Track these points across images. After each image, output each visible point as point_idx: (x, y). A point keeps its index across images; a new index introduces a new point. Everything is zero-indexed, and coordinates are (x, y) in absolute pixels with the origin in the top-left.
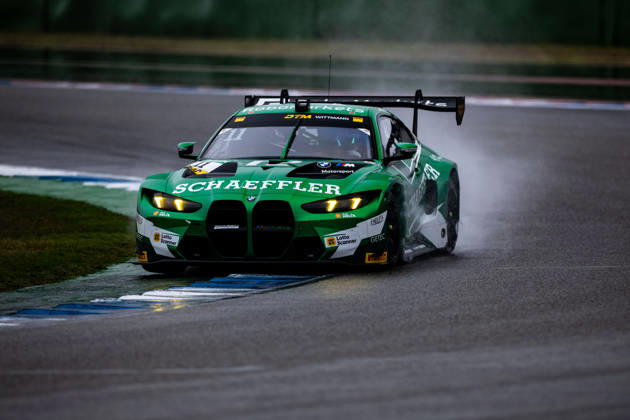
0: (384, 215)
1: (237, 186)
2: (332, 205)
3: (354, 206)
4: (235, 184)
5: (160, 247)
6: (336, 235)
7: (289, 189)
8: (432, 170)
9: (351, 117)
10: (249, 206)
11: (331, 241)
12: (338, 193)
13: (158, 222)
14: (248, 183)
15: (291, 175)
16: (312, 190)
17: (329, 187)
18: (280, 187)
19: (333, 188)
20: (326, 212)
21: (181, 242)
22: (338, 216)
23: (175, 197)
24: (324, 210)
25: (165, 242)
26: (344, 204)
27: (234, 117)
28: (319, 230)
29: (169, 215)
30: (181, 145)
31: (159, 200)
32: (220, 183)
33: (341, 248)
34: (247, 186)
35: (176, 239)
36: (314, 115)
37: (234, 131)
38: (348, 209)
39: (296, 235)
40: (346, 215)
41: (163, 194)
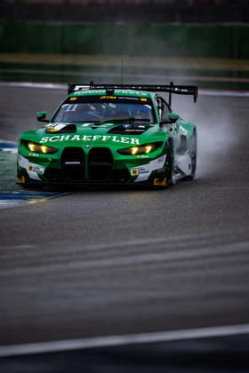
0: (165, 156)
1: (78, 139)
2: (135, 150)
3: (148, 151)
4: (77, 137)
5: (33, 174)
6: (137, 168)
7: (109, 141)
8: (183, 129)
9: (140, 98)
10: (87, 151)
11: (134, 172)
12: (138, 143)
13: (32, 159)
14: (85, 137)
15: (110, 132)
16: (123, 141)
17: (133, 139)
18: (104, 139)
19: (135, 141)
20: (131, 154)
21: (45, 171)
22: (138, 157)
23: (41, 145)
24: (130, 154)
25: (35, 171)
26: (142, 150)
27: (70, 98)
28: (128, 165)
29: (38, 155)
30: (39, 114)
31: (31, 147)
32: (68, 137)
33: (140, 175)
34: (84, 139)
35: (42, 170)
36: (117, 97)
37: (70, 106)
38: (144, 153)
39: (113, 168)
40: (143, 157)
41: (35, 143)
